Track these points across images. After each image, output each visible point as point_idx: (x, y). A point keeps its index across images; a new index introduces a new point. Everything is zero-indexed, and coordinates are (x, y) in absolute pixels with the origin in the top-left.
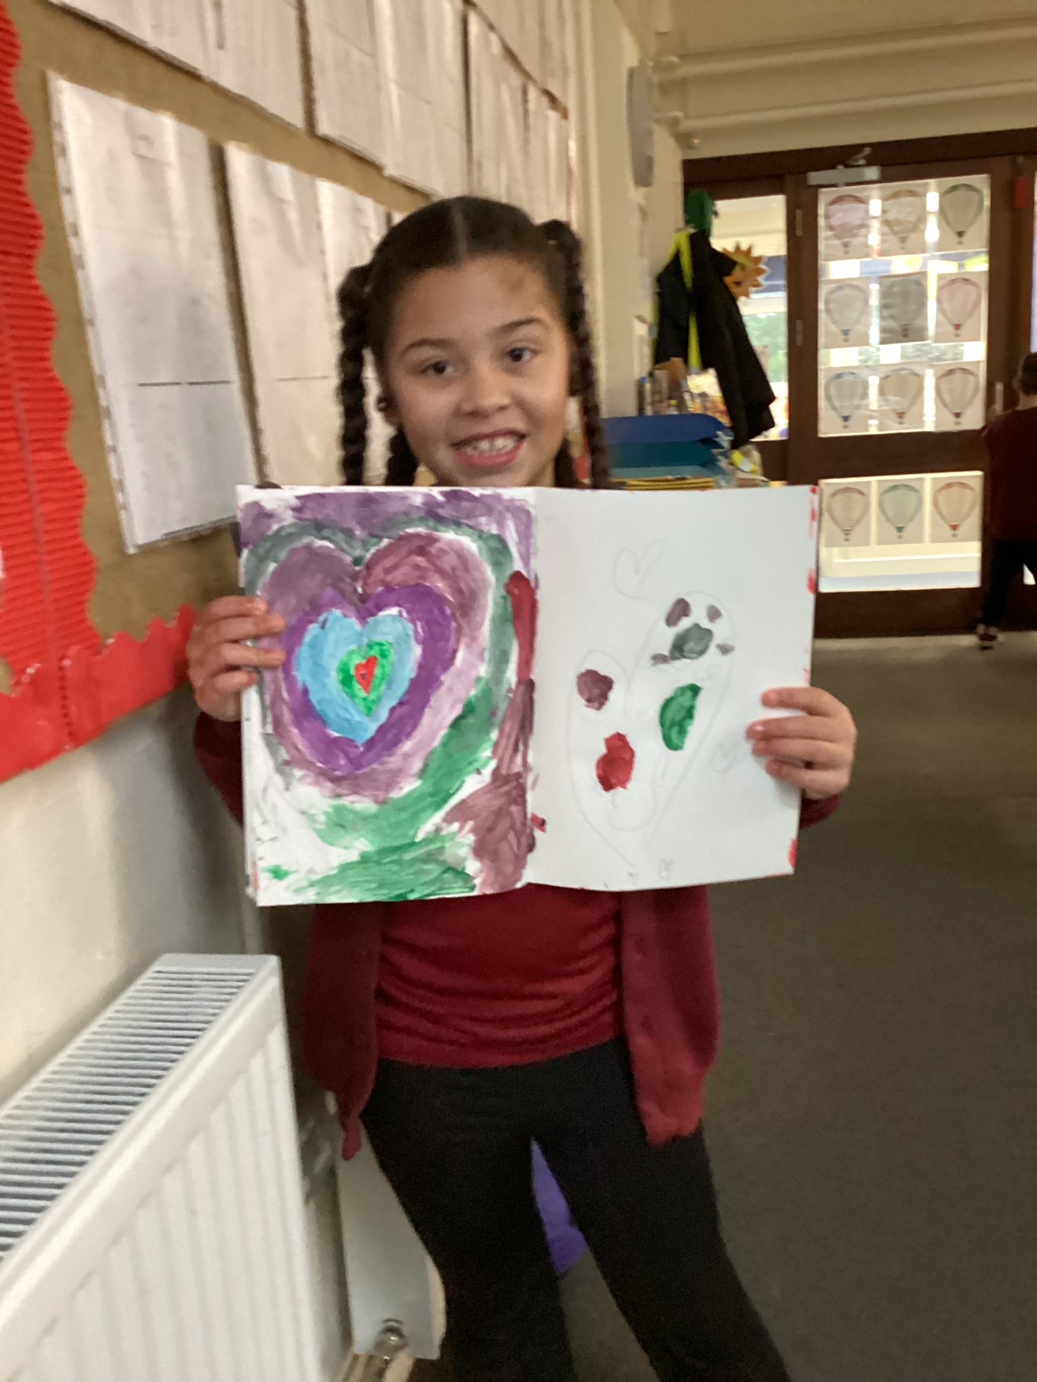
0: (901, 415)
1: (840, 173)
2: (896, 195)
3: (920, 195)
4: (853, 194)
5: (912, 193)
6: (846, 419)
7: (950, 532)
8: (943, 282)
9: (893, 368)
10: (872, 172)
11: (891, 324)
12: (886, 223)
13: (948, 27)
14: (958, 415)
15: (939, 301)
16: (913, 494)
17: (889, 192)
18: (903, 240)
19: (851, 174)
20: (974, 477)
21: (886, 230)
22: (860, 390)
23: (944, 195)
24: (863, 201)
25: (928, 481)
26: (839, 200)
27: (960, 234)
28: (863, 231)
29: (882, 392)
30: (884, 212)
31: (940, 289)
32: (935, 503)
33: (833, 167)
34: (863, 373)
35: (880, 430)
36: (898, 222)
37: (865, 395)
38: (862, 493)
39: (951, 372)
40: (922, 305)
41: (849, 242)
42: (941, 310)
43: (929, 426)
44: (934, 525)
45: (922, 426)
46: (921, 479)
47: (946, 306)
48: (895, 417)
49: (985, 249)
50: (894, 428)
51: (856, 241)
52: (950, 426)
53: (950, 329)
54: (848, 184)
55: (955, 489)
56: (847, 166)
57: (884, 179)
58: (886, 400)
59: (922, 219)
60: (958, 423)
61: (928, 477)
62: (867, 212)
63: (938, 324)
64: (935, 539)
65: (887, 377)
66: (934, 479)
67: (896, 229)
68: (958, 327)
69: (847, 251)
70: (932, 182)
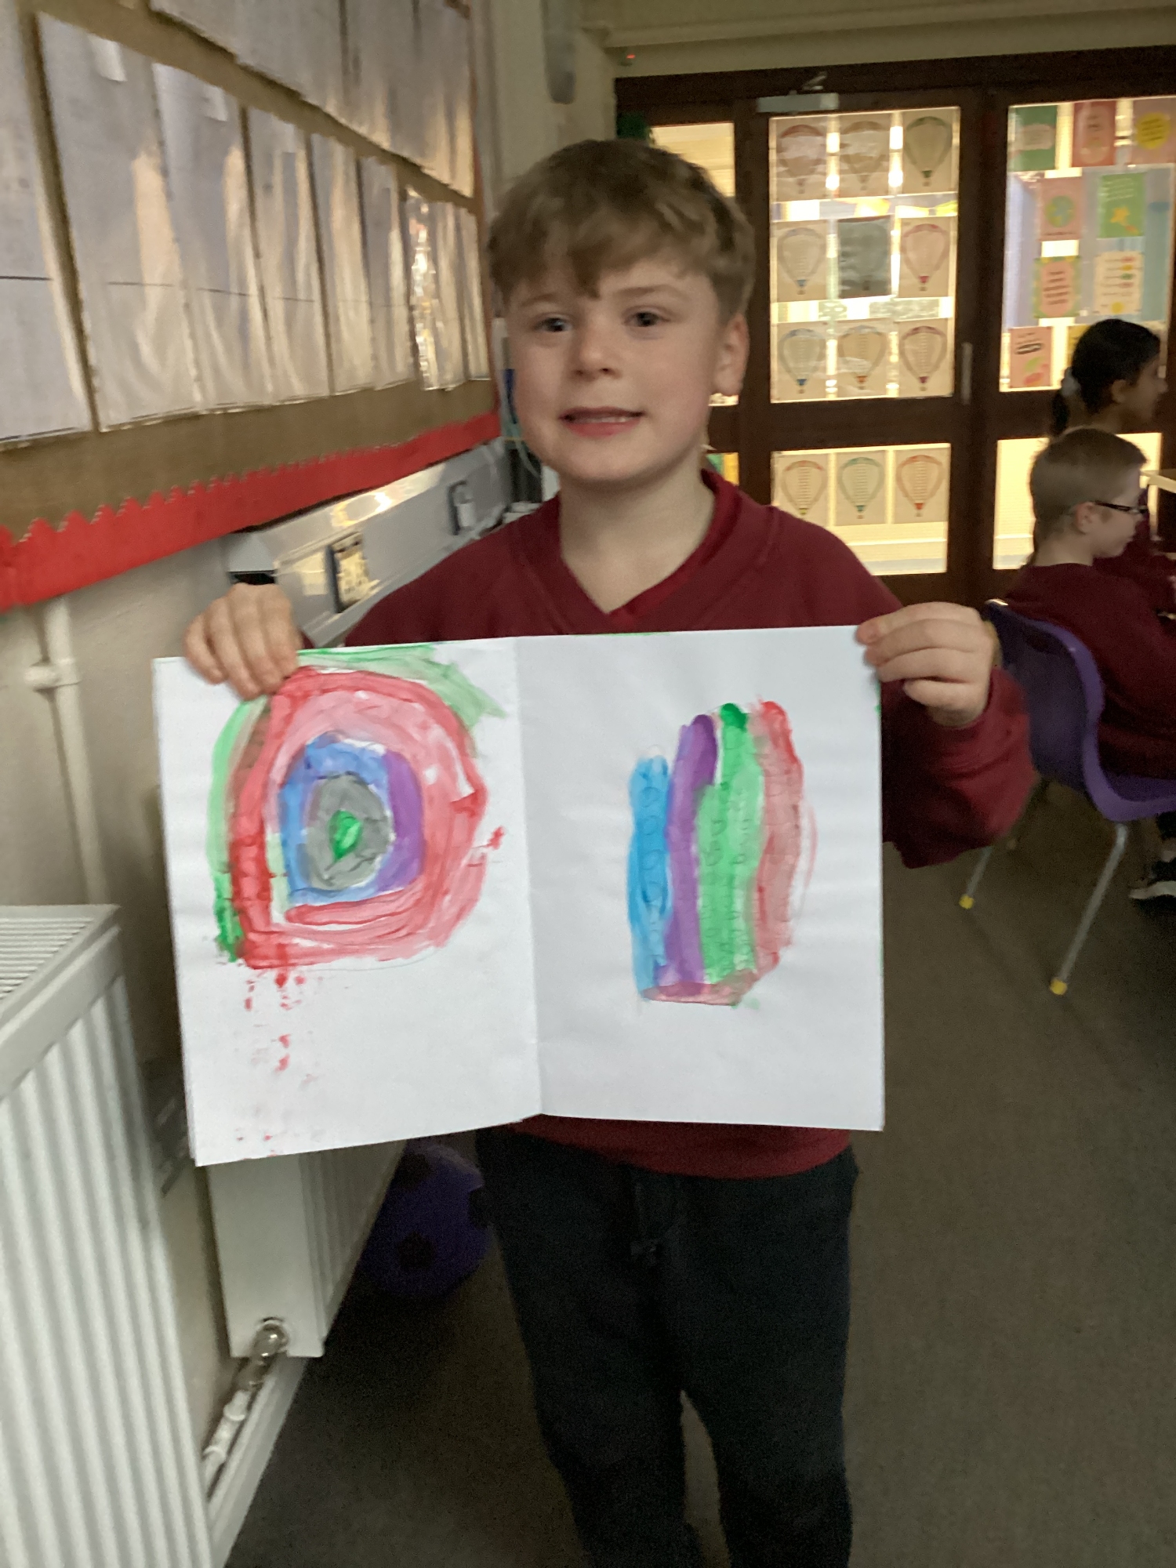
0: (861, 379)
1: (792, 100)
2: (857, 127)
3: (884, 127)
4: (807, 124)
5: (874, 126)
6: (802, 382)
7: (915, 511)
8: (908, 228)
9: (853, 325)
10: (830, 100)
11: (852, 275)
12: (844, 158)
14: (923, 380)
15: (903, 250)
16: (876, 470)
17: (848, 124)
18: (864, 180)
19: (806, 101)
20: (941, 449)
21: (846, 167)
22: (818, 350)
23: (907, 130)
24: (821, 133)
25: (891, 454)
26: (792, 131)
27: (927, 174)
28: (820, 168)
29: (841, 352)
30: (842, 146)
31: (904, 236)
32: (899, 479)
33: (785, 93)
34: (819, 330)
35: (838, 396)
36: (858, 158)
37: (822, 356)
38: (819, 468)
39: (916, 330)
40: (886, 253)
41: (804, 180)
42: (905, 261)
43: (892, 391)
44: (897, 505)
45: (885, 392)
46: (884, 451)
47: (911, 255)
48: (855, 381)
49: (954, 192)
50: (855, 394)
51: (813, 179)
52: (916, 392)
53: (916, 281)
54: (803, 113)
55: (918, 464)
56: (800, 92)
57: (840, 109)
58: (847, 362)
59: (885, 156)
60: (923, 389)
61: (891, 450)
62: (824, 146)
63: (901, 278)
64: (898, 520)
65: (845, 336)
66: (897, 452)
67: (857, 166)
68: (924, 279)
69: (802, 192)
70: (897, 114)
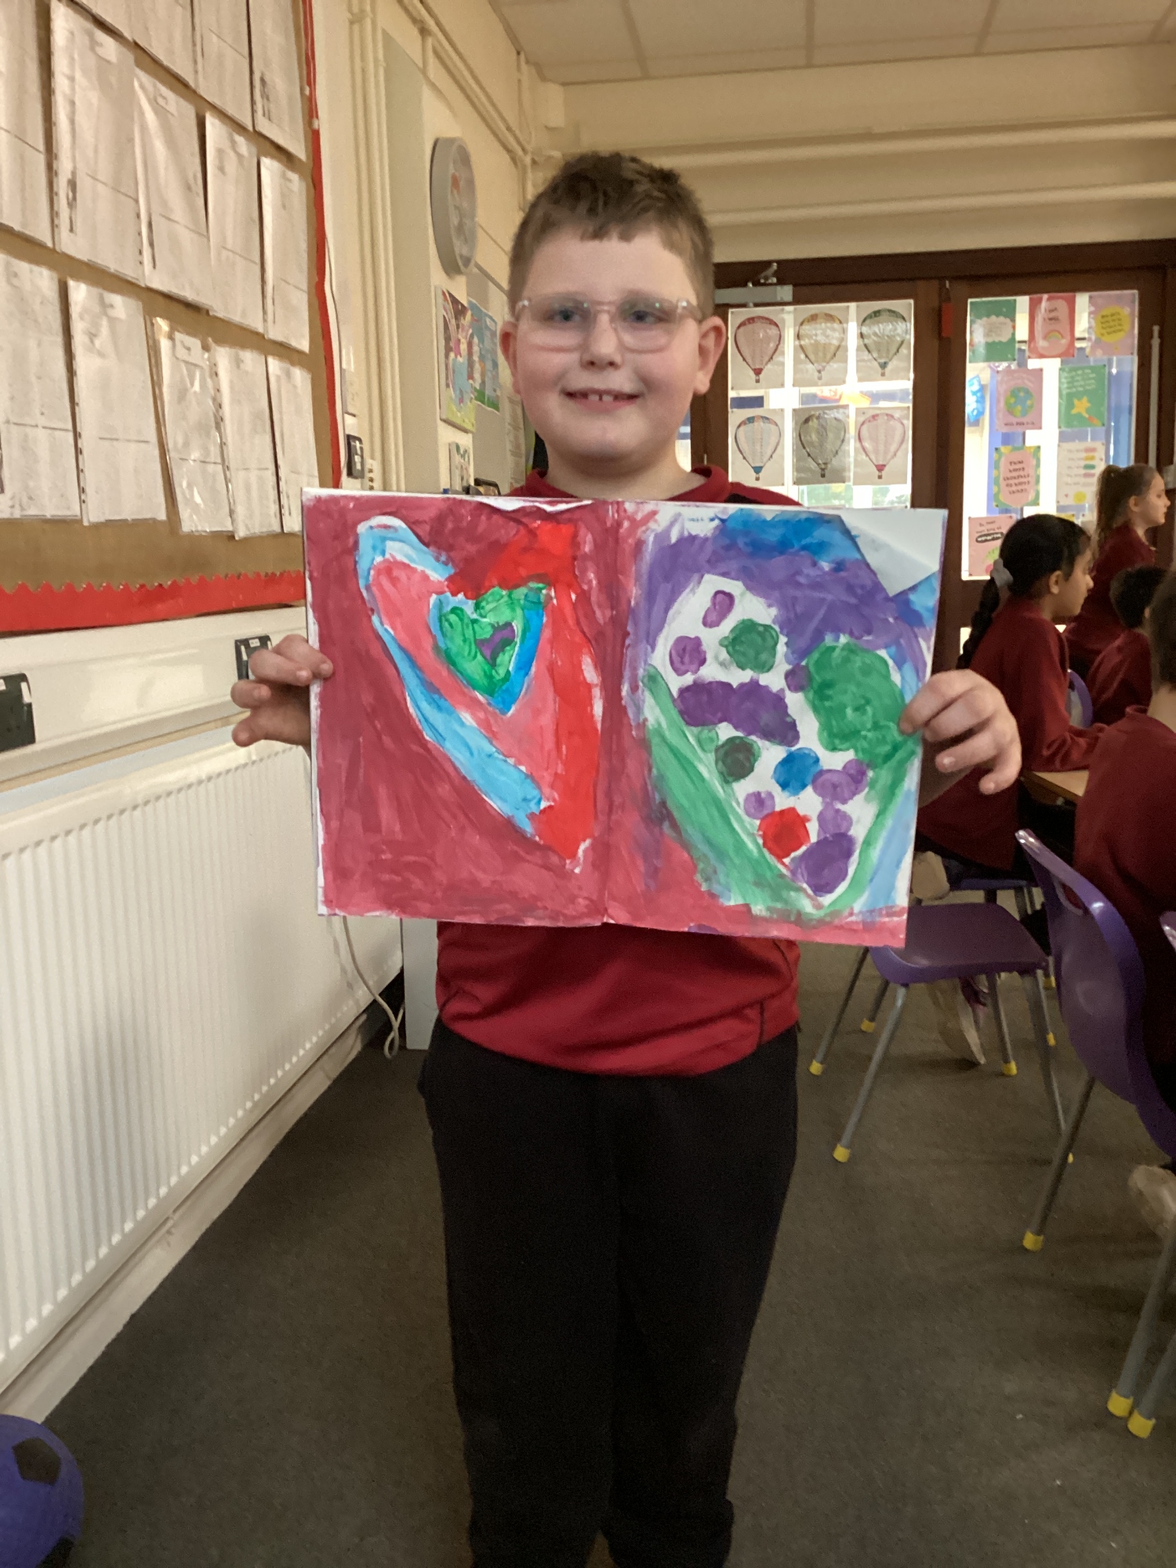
1: (749, 292)
2: (813, 318)
3: (841, 319)
4: (766, 316)
5: (830, 318)
8: (862, 419)
10: (786, 292)
11: (805, 463)
12: (800, 349)
13: (868, 136)
15: (859, 438)
17: (803, 315)
18: (820, 370)
19: (762, 293)
21: (803, 356)
23: (865, 320)
24: (776, 324)
26: (750, 322)
27: (883, 365)
28: (777, 358)
30: (798, 337)
31: (860, 424)
33: (742, 284)
36: (815, 348)
40: (842, 441)
41: (760, 369)
42: (861, 448)
47: (867, 443)
51: (771, 367)
53: (871, 470)
54: (756, 305)
56: (757, 284)
57: (797, 300)
59: (842, 346)
62: (781, 337)
63: (858, 464)
67: (812, 356)
68: (880, 468)
69: (759, 379)
70: (853, 305)
